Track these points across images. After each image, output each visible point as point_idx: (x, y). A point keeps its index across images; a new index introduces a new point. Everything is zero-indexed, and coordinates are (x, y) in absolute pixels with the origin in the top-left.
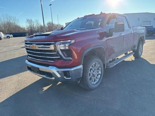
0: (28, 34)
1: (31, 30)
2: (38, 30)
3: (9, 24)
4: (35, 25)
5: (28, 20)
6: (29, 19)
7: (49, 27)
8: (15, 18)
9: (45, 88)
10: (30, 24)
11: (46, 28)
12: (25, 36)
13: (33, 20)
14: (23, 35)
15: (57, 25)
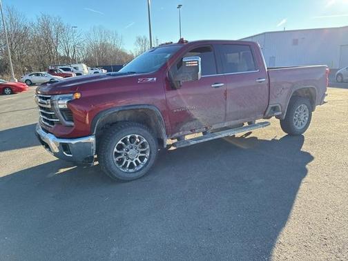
3: (104, 47)
5: (139, 40)
9: (62, 171)
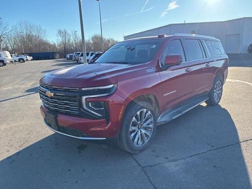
0: (58, 55)
1: (65, 48)
2: (76, 48)
4: (72, 40)
5: (60, 32)
6: (62, 30)
7: (95, 43)
8: (40, 28)
10: (64, 39)
11: (90, 46)
12: (53, 58)
13: (69, 32)
14: (51, 57)
15: (109, 41)
